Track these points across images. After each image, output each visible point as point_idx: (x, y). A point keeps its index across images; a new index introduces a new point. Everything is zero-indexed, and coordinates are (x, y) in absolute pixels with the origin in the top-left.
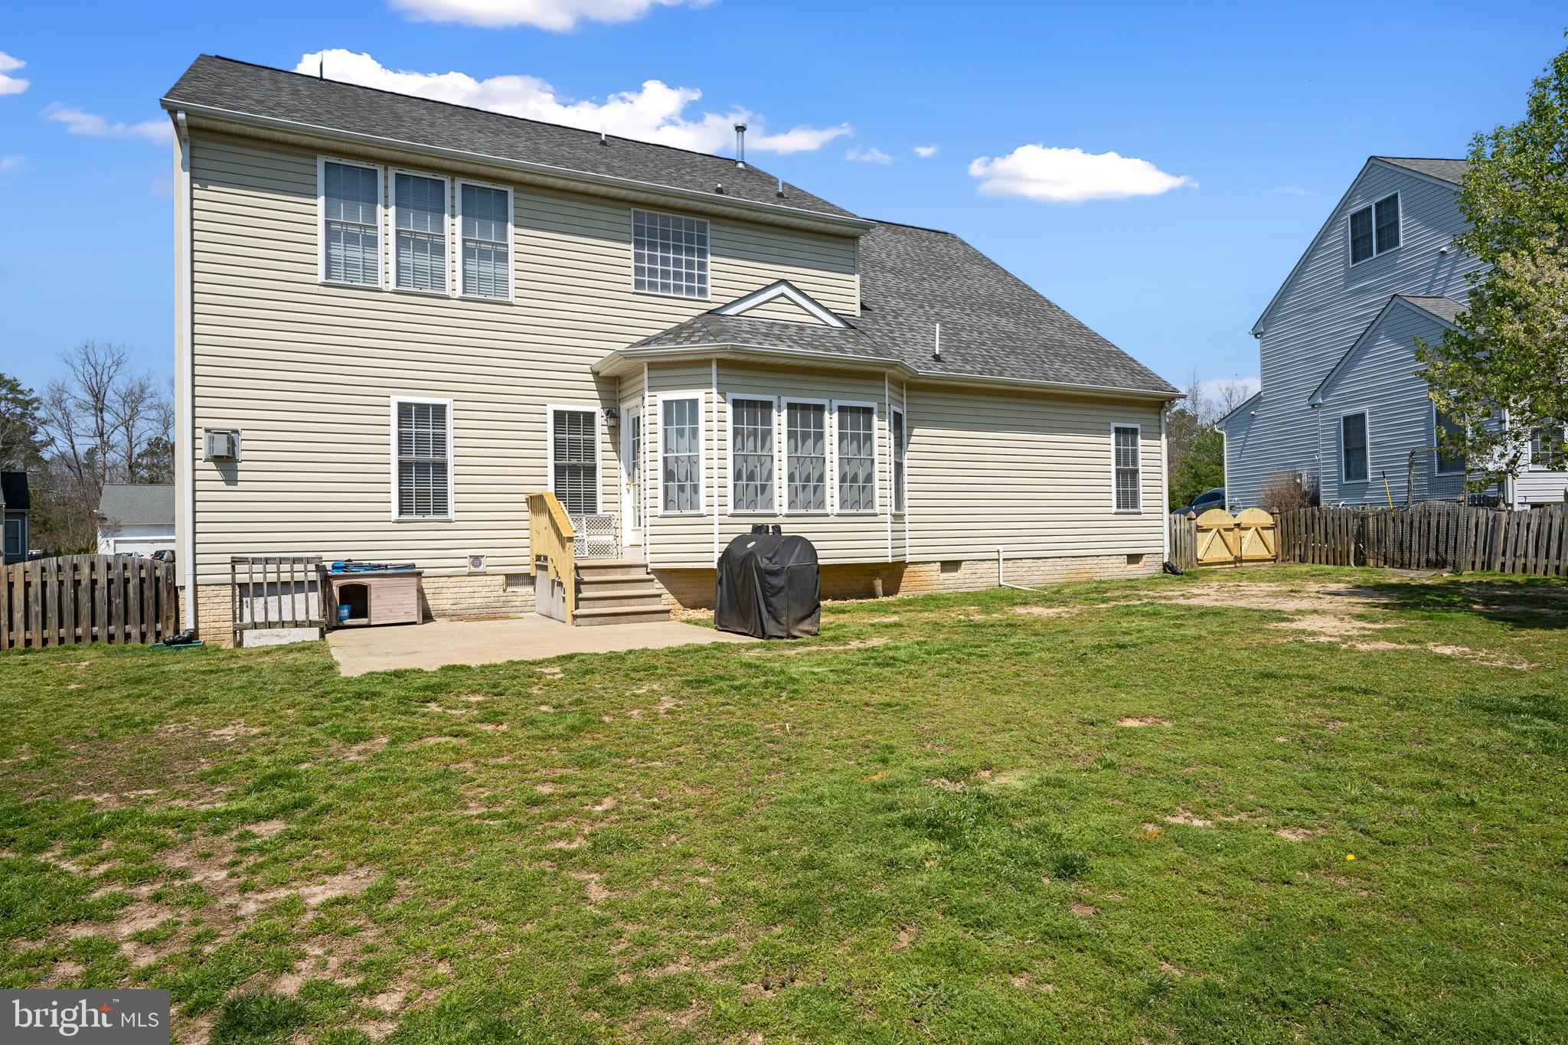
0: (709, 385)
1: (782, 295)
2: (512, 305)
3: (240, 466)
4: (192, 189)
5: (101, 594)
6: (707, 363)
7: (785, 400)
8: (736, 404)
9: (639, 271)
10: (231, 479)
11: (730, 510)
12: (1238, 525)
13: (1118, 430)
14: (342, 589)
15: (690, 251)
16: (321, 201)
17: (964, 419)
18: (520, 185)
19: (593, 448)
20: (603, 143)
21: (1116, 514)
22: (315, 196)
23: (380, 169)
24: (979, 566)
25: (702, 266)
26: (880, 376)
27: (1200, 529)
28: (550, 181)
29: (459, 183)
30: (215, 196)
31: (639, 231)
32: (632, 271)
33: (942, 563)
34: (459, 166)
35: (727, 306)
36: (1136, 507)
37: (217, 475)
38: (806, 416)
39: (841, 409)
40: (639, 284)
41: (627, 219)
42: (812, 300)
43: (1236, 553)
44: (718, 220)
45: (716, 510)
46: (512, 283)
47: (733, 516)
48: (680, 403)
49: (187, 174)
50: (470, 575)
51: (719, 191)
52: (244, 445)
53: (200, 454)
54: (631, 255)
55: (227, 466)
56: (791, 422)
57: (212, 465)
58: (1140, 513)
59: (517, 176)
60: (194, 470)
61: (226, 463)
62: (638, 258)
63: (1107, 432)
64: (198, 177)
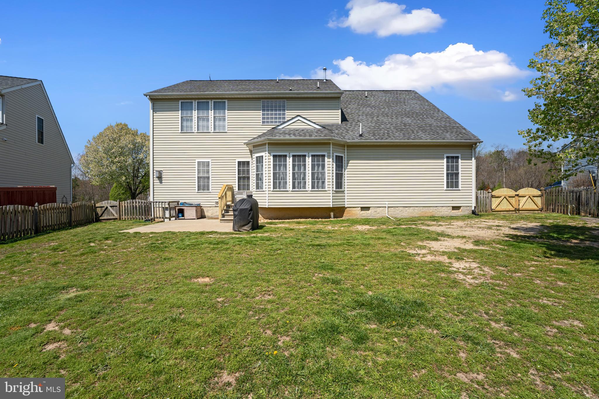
0: (265, 151)
1: (299, 120)
2: (226, 133)
3: (163, 179)
4: (153, 114)
5: (138, 208)
6: (265, 144)
7: (291, 154)
8: (274, 156)
9: (263, 118)
10: (161, 182)
11: (272, 189)
12: (518, 195)
13: (448, 158)
14: (178, 209)
15: (280, 110)
16: (180, 112)
17: (372, 156)
18: (229, 99)
19: (249, 171)
20: (278, 82)
21: (446, 190)
22: (179, 111)
23: (193, 101)
24: (378, 209)
25: (284, 114)
26: (329, 144)
27: (493, 196)
28: (236, 96)
29: (213, 101)
30: (158, 115)
31: (263, 107)
32: (261, 119)
33: (361, 208)
34: (211, 97)
35: (278, 126)
36: (458, 187)
37: (158, 181)
38: (299, 159)
39: (312, 156)
40: (263, 122)
41: (260, 103)
42: (309, 120)
43: (516, 206)
44: (288, 99)
45: (267, 189)
46: (226, 127)
47: (273, 191)
48: (260, 157)
49: (152, 111)
50: (215, 207)
51: (291, 90)
52: (164, 174)
53: (155, 176)
54: (261, 114)
55: (160, 179)
56: (294, 161)
57: (157, 179)
58: (460, 190)
59: (227, 96)
60: (154, 180)
61: (160, 178)
62: (263, 114)
63: (443, 158)
64: (154, 111)
